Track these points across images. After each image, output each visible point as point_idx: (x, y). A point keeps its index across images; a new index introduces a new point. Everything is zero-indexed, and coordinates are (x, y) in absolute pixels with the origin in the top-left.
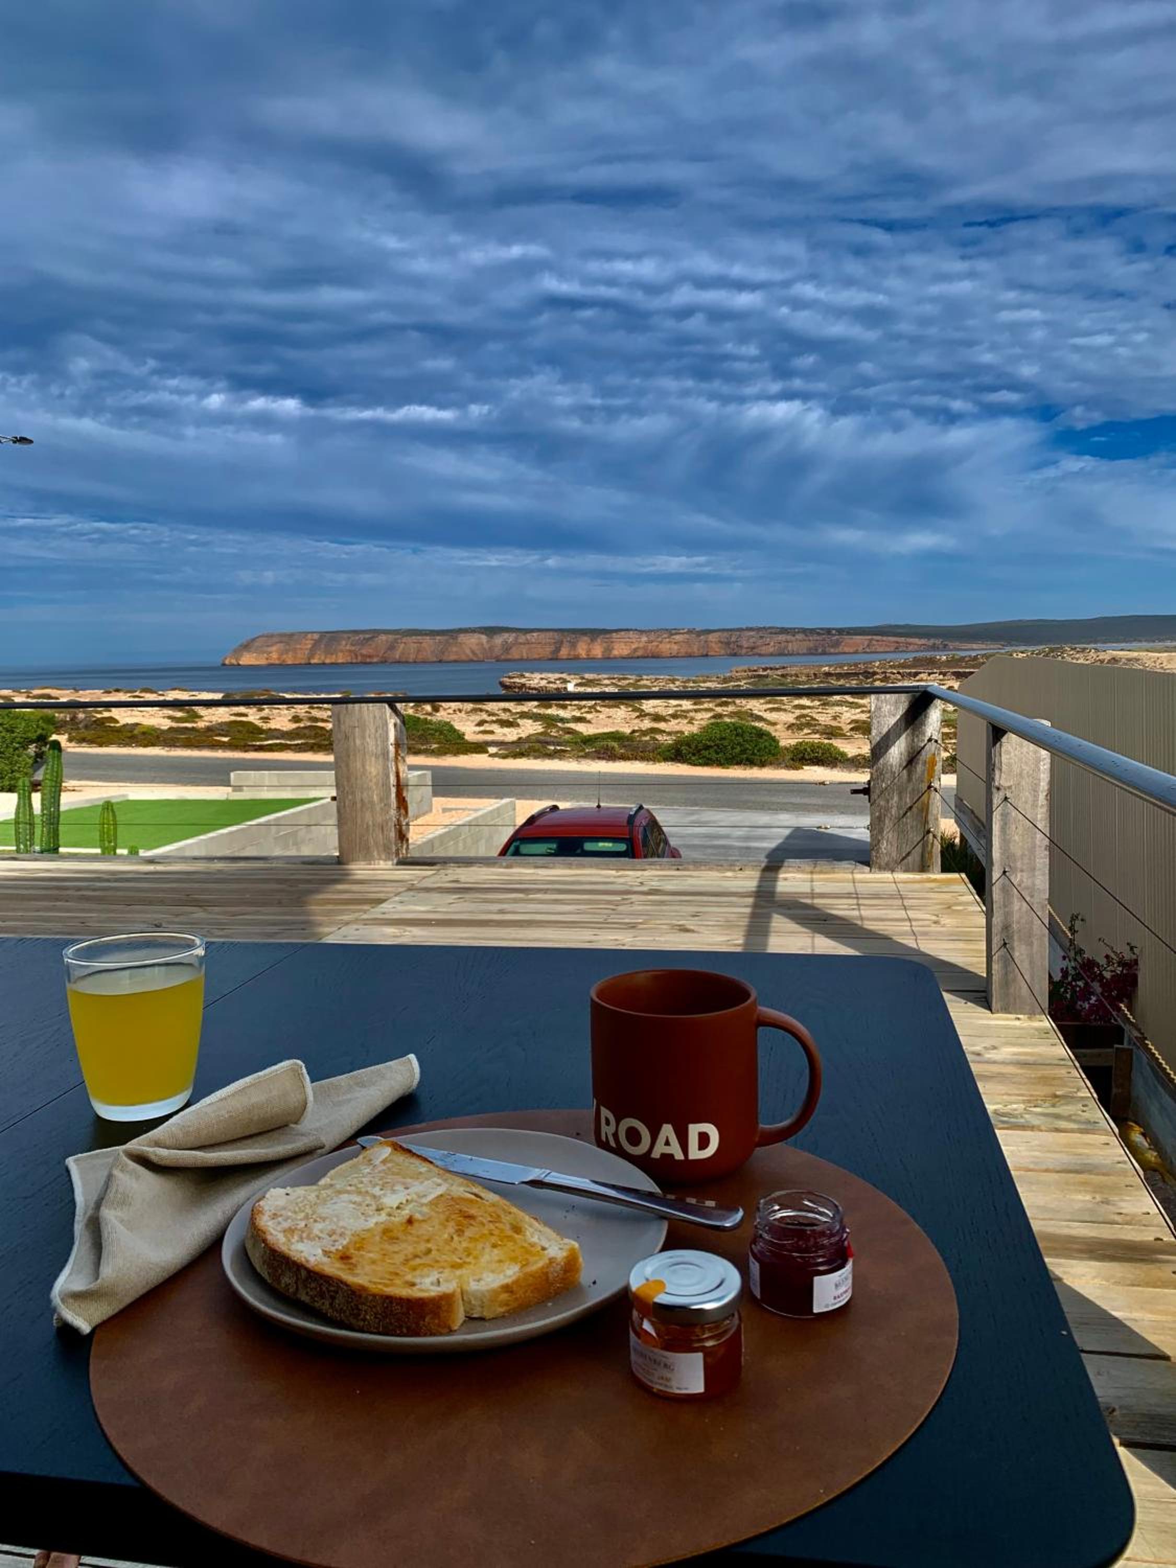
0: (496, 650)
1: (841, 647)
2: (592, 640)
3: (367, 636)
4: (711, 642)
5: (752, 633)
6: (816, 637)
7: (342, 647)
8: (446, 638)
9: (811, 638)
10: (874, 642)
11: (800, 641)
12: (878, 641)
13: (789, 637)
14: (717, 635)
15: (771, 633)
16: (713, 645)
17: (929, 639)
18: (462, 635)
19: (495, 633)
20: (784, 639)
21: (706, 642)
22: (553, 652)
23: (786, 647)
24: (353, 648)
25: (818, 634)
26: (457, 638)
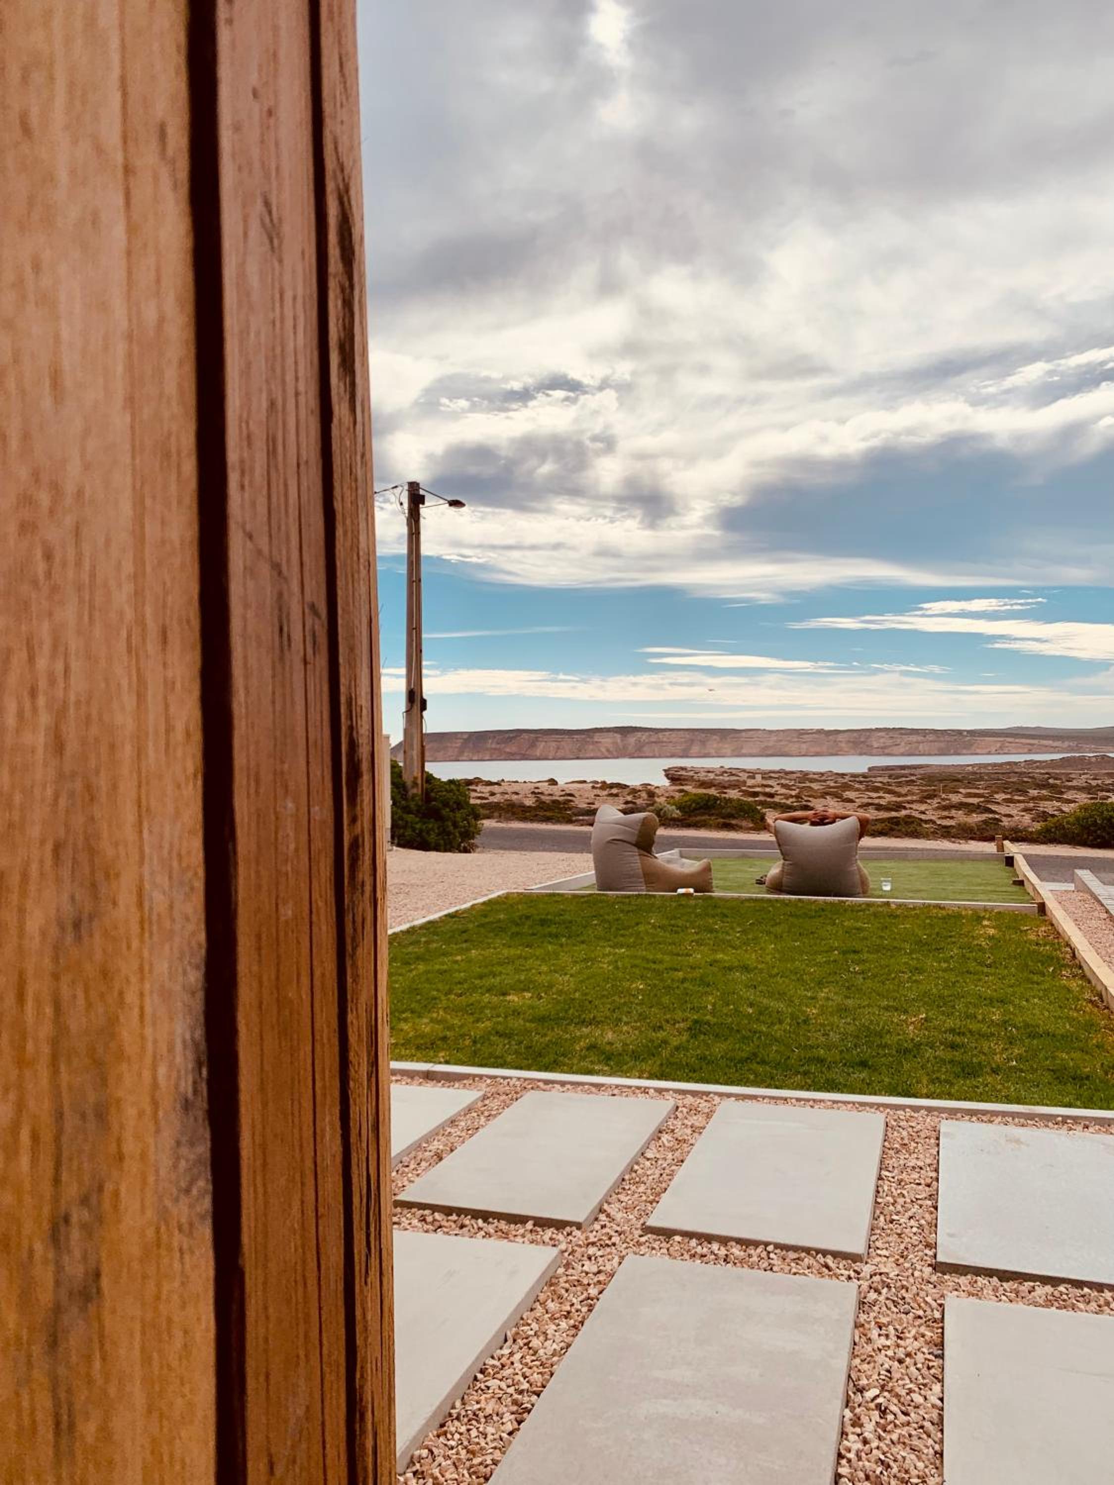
0: (630, 748)
1: (973, 748)
2: (721, 739)
3: (511, 735)
4: (840, 742)
5: (880, 734)
6: (947, 738)
7: (489, 746)
8: (583, 736)
9: (942, 739)
10: (1007, 744)
11: (931, 741)
12: (1010, 743)
13: (920, 738)
14: (846, 735)
15: (902, 734)
16: (843, 745)
17: (1063, 742)
18: (598, 734)
19: (628, 732)
20: (915, 740)
21: (835, 741)
22: (684, 750)
23: (917, 748)
24: (498, 746)
25: (949, 734)
26: (592, 738)
